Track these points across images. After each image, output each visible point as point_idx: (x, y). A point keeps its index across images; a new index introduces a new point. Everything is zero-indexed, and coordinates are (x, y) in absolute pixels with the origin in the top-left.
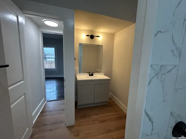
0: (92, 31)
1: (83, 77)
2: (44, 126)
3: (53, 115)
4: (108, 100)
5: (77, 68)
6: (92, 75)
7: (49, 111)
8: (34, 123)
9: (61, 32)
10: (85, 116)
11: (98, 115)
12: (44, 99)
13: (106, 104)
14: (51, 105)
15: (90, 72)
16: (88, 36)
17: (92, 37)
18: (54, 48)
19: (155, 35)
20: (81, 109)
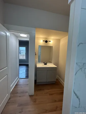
0: (46, 38)
1: (40, 65)
2: (16, 93)
3: (22, 87)
4: (56, 81)
5: (37, 60)
6: (46, 64)
7: (20, 85)
8: (11, 91)
9: (28, 39)
10: (41, 90)
11: (49, 89)
12: (17, 77)
13: (55, 83)
14: (22, 81)
15: (45, 62)
16: (44, 41)
17: (46, 42)
18: (25, 48)
19: (78, 46)
20: (39, 85)
